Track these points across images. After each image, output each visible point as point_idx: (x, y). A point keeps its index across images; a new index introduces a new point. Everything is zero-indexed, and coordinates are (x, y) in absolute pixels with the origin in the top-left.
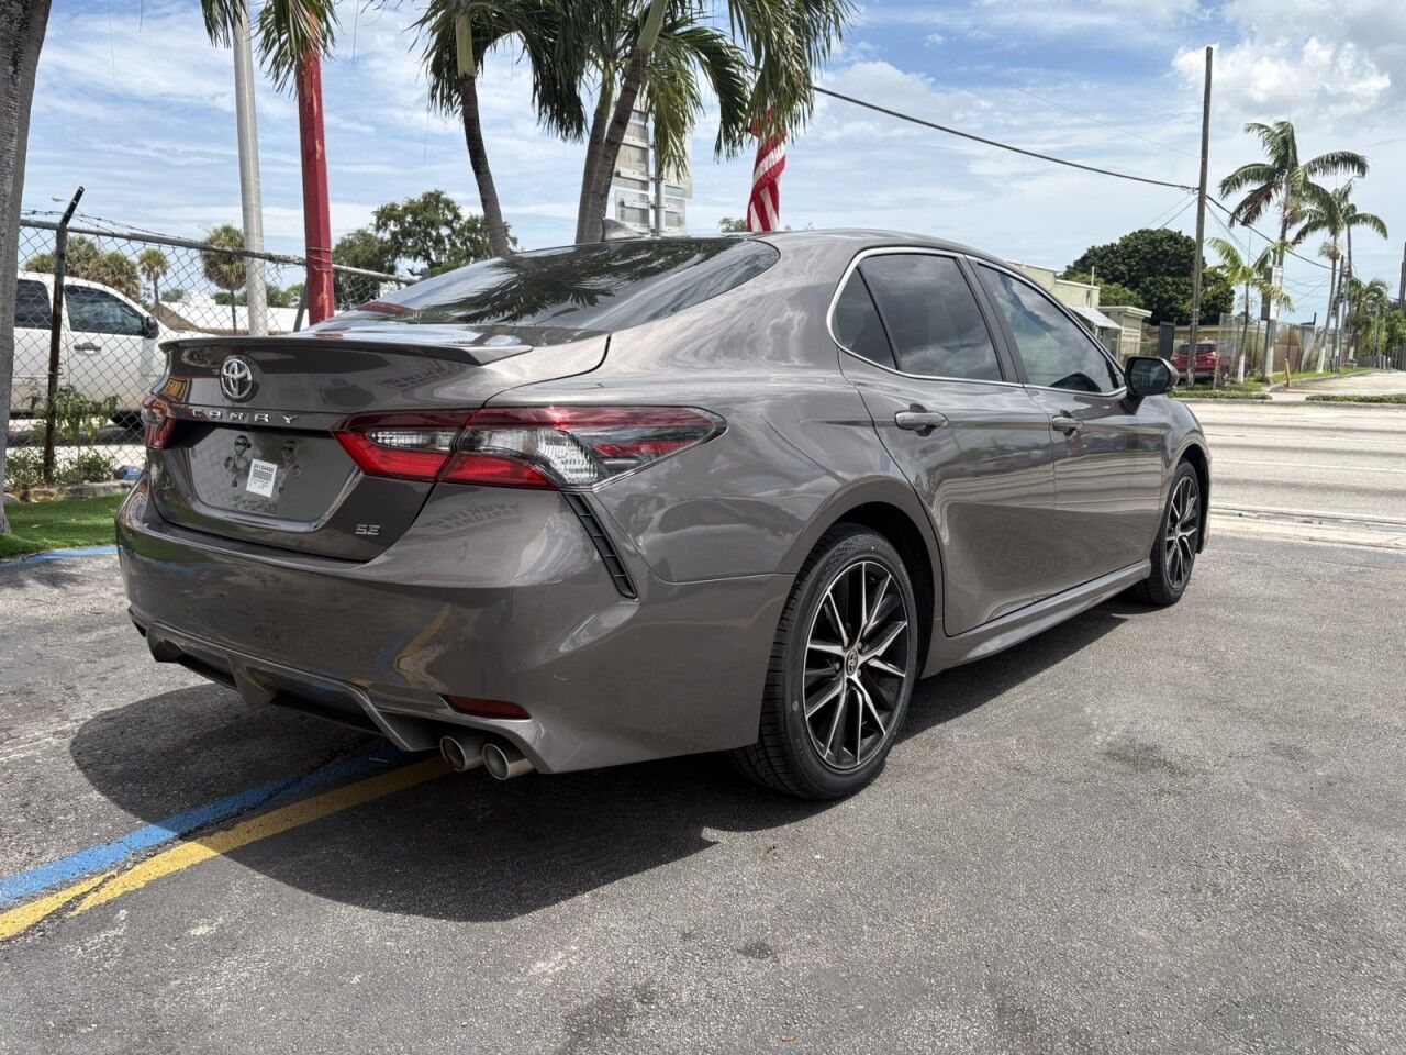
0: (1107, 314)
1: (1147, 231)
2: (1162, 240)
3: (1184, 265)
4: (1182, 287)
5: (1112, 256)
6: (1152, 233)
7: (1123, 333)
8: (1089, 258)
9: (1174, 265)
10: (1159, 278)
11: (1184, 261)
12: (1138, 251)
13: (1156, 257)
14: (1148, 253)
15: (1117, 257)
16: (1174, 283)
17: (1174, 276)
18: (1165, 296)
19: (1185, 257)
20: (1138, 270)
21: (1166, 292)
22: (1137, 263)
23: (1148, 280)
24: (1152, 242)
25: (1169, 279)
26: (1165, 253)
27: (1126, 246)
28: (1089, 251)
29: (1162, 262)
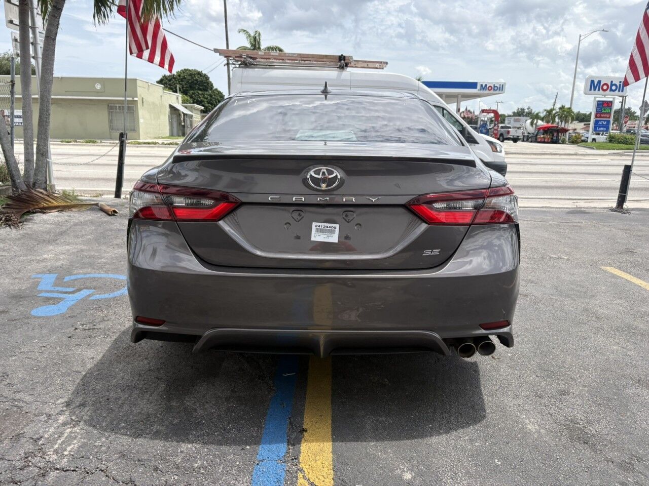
0: (186, 107)
1: (187, 70)
2: (195, 74)
3: (205, 86)
4: (206, 96)
5: (174, 80)
6: (190, 71)
7: (194, 116)
8: (163, 80)
9: (201, 86)
10: (196, 91)
11: (205, 84)
12: (185, 78)
13: (193, 82)
14: (189, 80)
15: (176, 81)
16: (202, 94)
17: (202, 91)
18: (199, 100)
19: (205, 83)
20: (186, 87)
21: (200, 98)
22: (186, 84)
23: (191, 92)
24: (191, 75)
25: (200, 92)
26: (197, 80)
27: (179, 76)
28: (163, 77)
29: (196, 84)
